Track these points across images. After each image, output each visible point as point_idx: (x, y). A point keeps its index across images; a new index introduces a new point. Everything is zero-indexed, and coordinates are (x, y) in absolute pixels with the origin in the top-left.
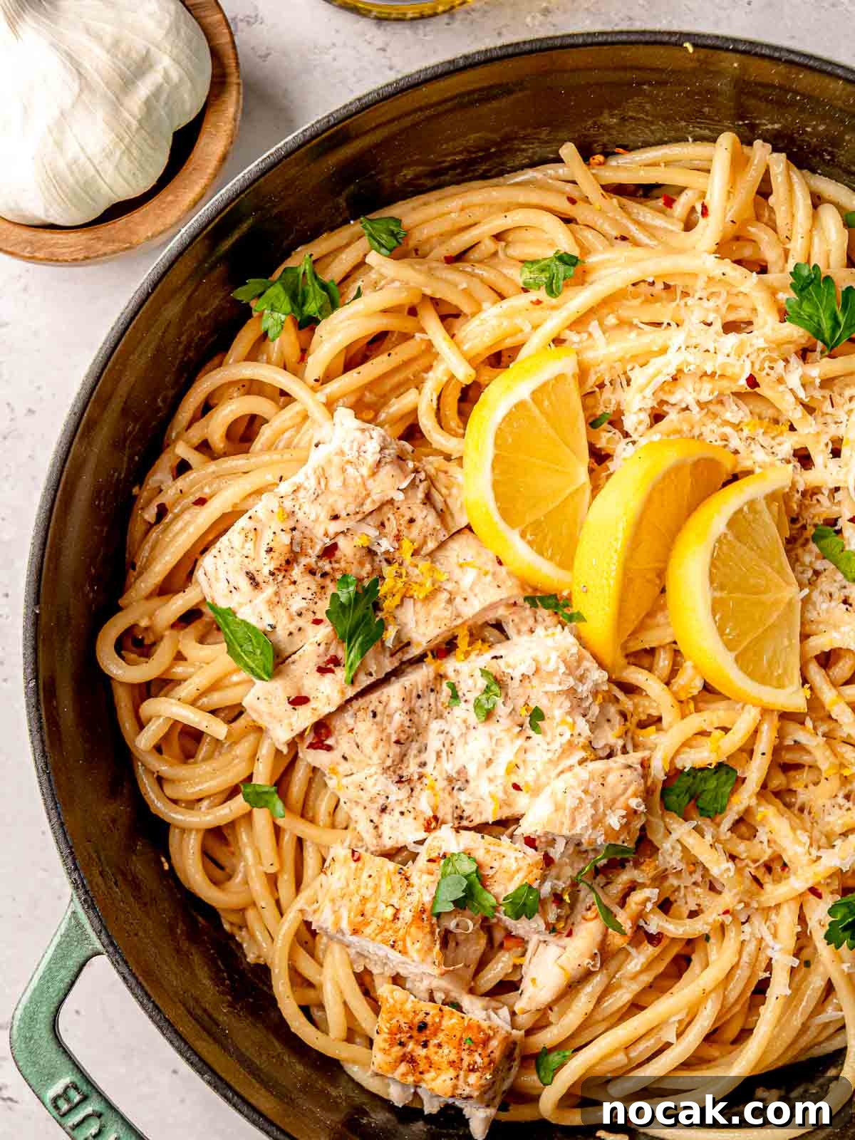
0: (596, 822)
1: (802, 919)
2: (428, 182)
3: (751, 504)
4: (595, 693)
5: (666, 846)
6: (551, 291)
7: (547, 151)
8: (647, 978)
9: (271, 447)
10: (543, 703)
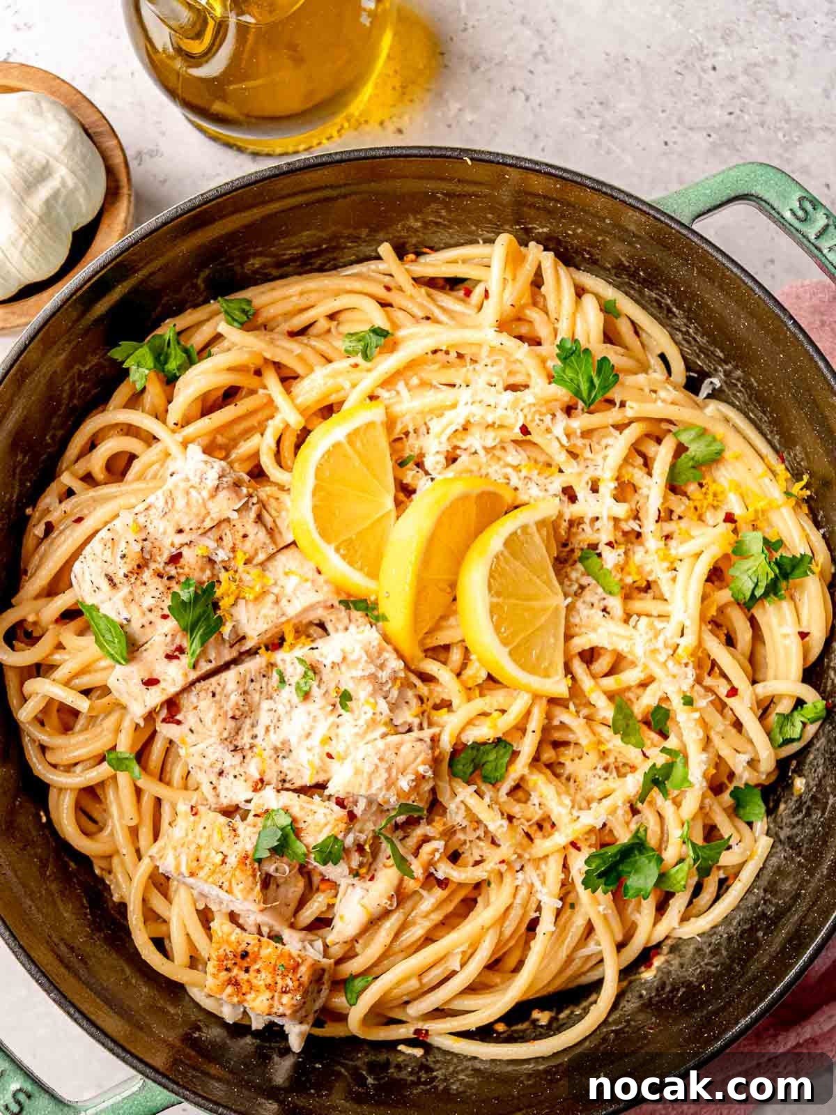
0: (390, 784)
1: (565, 867)
2: (275, 272)
3: (524, 528)
4: (395, 679)
5: (452, 806)
6: (366, 357)
7: (367, 250)
8: (437, 917)
9: (141, 477)
10: (348, 685)
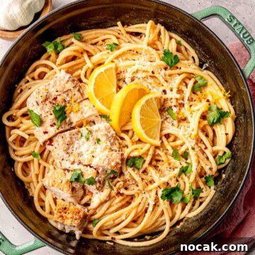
0: (109, 164)
3: (151, 99)
4: (112, 136)
5: (126, 173)
6: (111, 51)
7: (114, 23)
10: (100, 137)
